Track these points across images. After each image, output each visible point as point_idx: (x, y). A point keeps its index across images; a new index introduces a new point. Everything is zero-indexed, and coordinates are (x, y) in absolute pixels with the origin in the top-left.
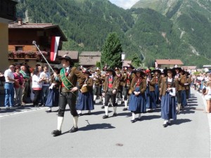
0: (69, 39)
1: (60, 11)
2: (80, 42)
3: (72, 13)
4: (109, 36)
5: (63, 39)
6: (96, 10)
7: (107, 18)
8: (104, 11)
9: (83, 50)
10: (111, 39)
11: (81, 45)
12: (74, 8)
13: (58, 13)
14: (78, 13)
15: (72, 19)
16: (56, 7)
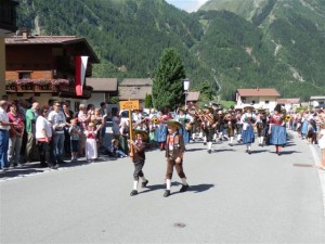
0: (103, 60)
1: (89, 17)
2: (120, 64)
3: (106, 19)
4: (164, 53)
5: (92, 60)
6: (143, 14)
7: (162, 26)
8: (157, 15)
9: (125, 76)
10: (168, 59)
11: (123, 69)
12: (111, 11)
13: (85, 20)
14: (116, 19)
15: (108, 29)
16: (81, 11)
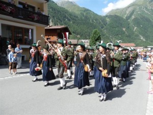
0: (72, 33)
1: (68, 18)
2: (78, 34)
3: (73, 19)
4: (94, 31)
5: (70, 34)
6: (86, 17)
7: (93, 21)
8: (91, 17)
9: (79, 39)
10: (95, 33)
11: (79, 36)
12: (75, 16)
13: (66, 20)
14: (77, 19)
15: (74, 23)
16: (65, 17)
